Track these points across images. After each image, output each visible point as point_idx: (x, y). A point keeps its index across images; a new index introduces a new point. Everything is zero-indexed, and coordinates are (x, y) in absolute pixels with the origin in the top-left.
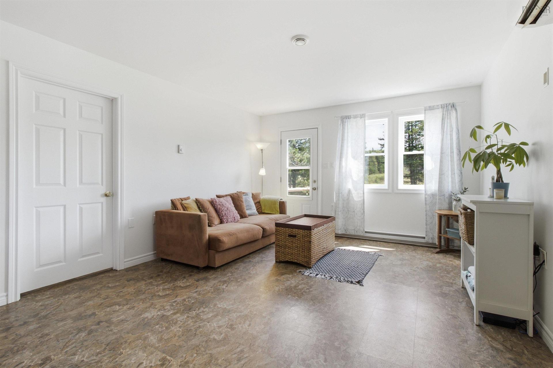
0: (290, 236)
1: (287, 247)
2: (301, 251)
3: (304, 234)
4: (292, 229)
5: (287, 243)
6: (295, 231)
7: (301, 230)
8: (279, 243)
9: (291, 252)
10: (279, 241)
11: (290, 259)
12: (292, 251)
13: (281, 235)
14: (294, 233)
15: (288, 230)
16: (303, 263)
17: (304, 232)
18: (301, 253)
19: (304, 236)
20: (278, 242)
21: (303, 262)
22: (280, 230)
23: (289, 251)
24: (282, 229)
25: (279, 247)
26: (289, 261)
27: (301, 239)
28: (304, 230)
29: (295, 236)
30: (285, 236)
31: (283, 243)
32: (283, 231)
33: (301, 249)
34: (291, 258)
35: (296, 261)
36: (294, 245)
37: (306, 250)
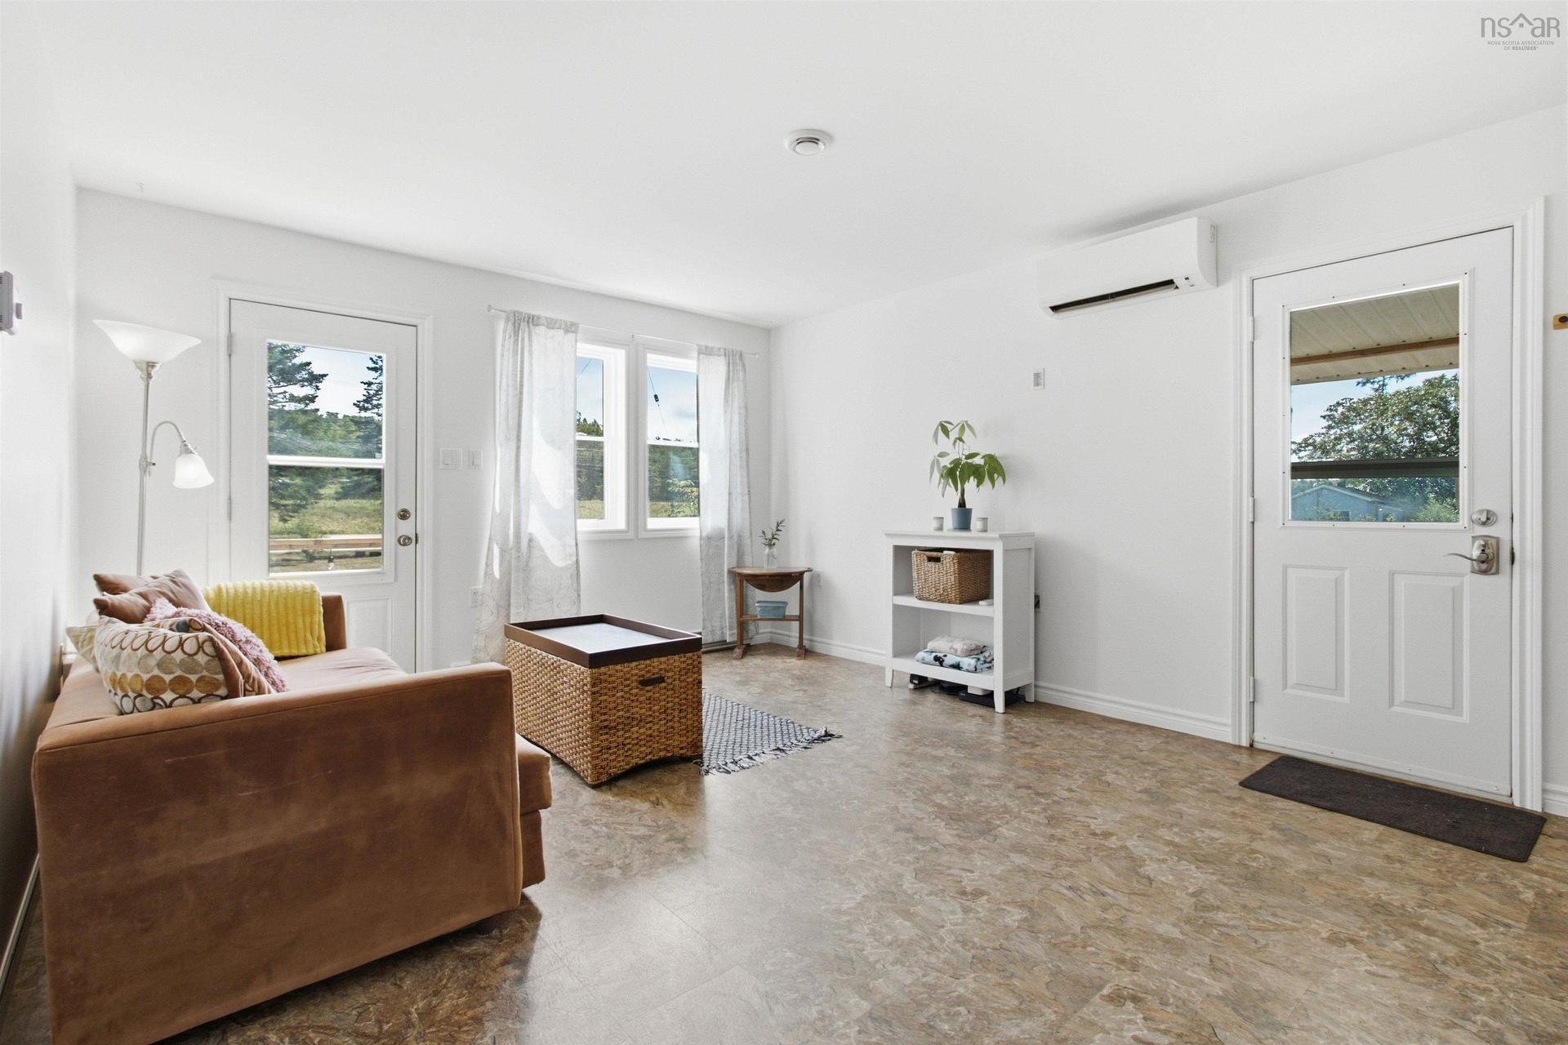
0: (645, 683)
1: (635, 723)
2: (676, 719)
3: (684, 665)
4: (648, 662)
5: (634, 710)
6: (658, 664)
7: (676, 657)
8: (605, 720)
9: (649, 732)
10: (605, 714)
11: (643, 758)
12: (650, 728)
13: (614, 688)
14: (656, 670)
15: (637, 666)
16: (681, 752)
17: (683, 659)
18: (676, 725)
19: (683, 672)
20: (604, 717)
21: (682, 748)
22: (610, 676)
23: (642, 731)
24: (618, 667)
25: (607, 733)
26: (642, 765)
27: (677, 682)
28: (682, 655)
29: (661, 680)
30: (627, 689)
31: (621, 713)
32: (622, 674)
33: (676, 713)
34: (649, 750)
35: (662, 754)
36: (657, 708)
37: (690, 710)
